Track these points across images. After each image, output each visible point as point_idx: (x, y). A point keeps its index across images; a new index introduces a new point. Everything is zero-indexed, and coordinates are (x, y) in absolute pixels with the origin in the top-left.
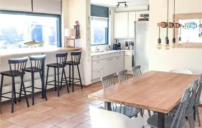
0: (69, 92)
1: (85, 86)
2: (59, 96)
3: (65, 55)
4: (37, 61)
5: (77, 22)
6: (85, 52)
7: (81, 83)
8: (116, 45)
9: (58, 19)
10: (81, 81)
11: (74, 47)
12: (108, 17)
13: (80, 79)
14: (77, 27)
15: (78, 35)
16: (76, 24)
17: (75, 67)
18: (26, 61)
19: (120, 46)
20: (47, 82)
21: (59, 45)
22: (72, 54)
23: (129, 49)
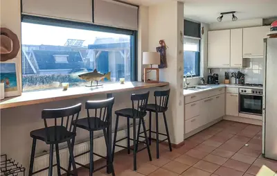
0: (151, 160)
1: (175, 146)
2: (135, 169)
3: (145, 97)
4: (99, 110)
5: (162, 42)
6: (174, 90)
7: (169, 141)
8: (212, 77)
9: (133, 37)
10: (168, 139)
11: (157, 82)
12: (200, 37)
13: (168, 135)
14: (162, 49)
15: (163, 63)
16: (160, 46)
17: (160, 114)
18: (78, 110)
19: (217, 78)
20: (115, 141)
21: (133, 78)
22: (156, 94)
23: (230, 83)
